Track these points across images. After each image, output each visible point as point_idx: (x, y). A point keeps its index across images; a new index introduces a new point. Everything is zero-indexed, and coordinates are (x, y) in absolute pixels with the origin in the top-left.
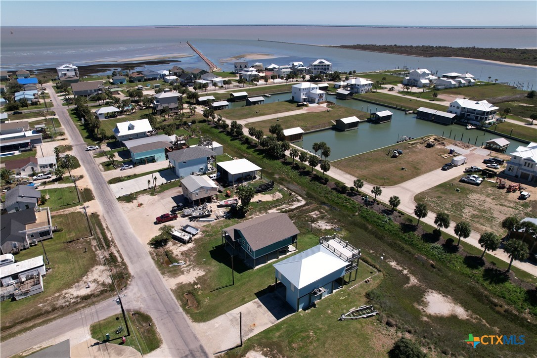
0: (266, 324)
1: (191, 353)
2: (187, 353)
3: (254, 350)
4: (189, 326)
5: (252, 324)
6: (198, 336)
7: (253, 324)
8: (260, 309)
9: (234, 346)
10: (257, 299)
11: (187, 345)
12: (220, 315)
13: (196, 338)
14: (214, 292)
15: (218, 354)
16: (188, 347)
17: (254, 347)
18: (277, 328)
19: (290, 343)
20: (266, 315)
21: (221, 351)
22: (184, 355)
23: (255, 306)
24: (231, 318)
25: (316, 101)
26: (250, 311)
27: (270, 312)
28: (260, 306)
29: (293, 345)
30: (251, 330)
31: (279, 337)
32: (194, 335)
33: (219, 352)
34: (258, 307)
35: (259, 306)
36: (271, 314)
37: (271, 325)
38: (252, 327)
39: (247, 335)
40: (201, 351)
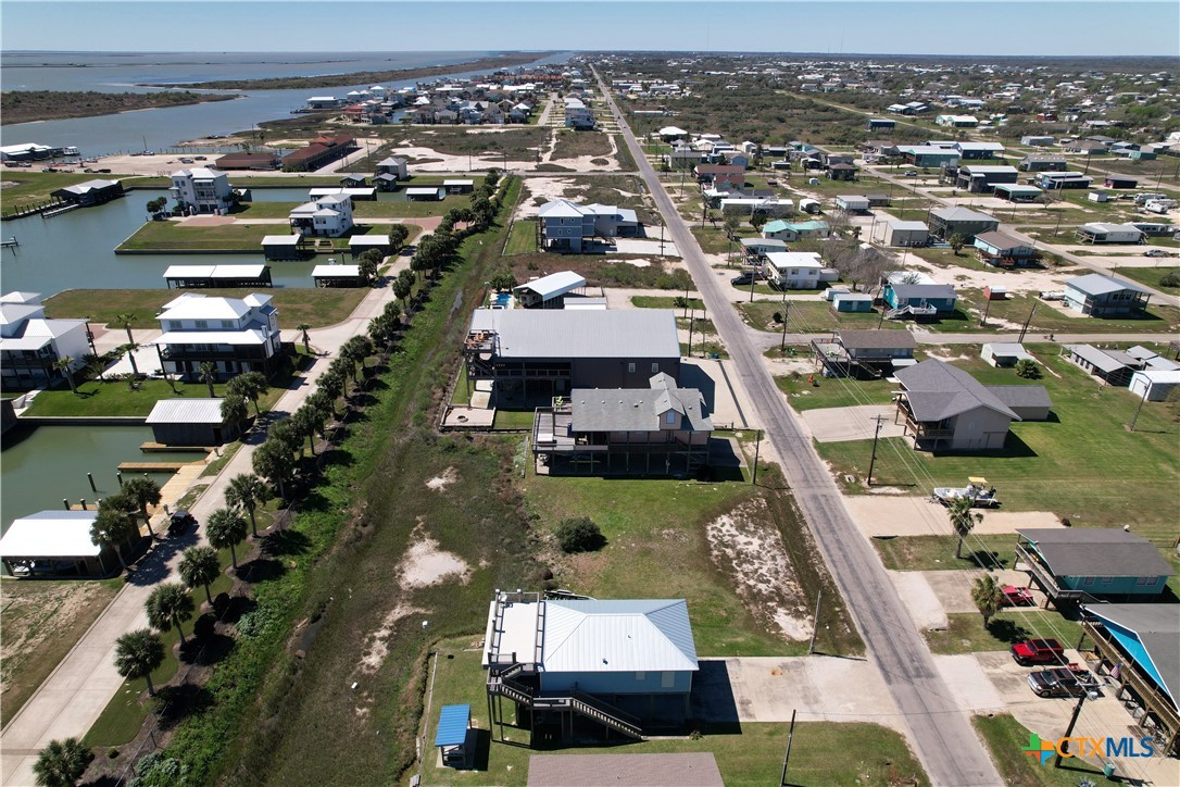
0: (750, 665)
1: (908, 677)
2: (916, 682)
3: (792, 639)
4: (912, 730)
6: (893, 703)
7: (776, 676)
8: (747, 696)
9: (827, 658)
10: (741, 720)
11: (917, 695)
12: (838, 724)
13: (898, 701)
15: (858, 657)
16: (915, 690)
17: (790, 643)
18: (734, 650)
19: (727, 620)
20: (740, 680)
21: (851, 660)
22: (923, 679)
23: (752, 708)
24: (815, 707)
26: (770, 701)
27: (731, 681)
28: (742, 703)
30: (784, 667)
31: (738, 635)
32: (901, 707)
33: (856, 659)
34: (749, 702)
35: (745, 703)
36: (730, 676)
37: (743, 659)
38: (780, 671)
39: (796, 662)
40: (891, 674)
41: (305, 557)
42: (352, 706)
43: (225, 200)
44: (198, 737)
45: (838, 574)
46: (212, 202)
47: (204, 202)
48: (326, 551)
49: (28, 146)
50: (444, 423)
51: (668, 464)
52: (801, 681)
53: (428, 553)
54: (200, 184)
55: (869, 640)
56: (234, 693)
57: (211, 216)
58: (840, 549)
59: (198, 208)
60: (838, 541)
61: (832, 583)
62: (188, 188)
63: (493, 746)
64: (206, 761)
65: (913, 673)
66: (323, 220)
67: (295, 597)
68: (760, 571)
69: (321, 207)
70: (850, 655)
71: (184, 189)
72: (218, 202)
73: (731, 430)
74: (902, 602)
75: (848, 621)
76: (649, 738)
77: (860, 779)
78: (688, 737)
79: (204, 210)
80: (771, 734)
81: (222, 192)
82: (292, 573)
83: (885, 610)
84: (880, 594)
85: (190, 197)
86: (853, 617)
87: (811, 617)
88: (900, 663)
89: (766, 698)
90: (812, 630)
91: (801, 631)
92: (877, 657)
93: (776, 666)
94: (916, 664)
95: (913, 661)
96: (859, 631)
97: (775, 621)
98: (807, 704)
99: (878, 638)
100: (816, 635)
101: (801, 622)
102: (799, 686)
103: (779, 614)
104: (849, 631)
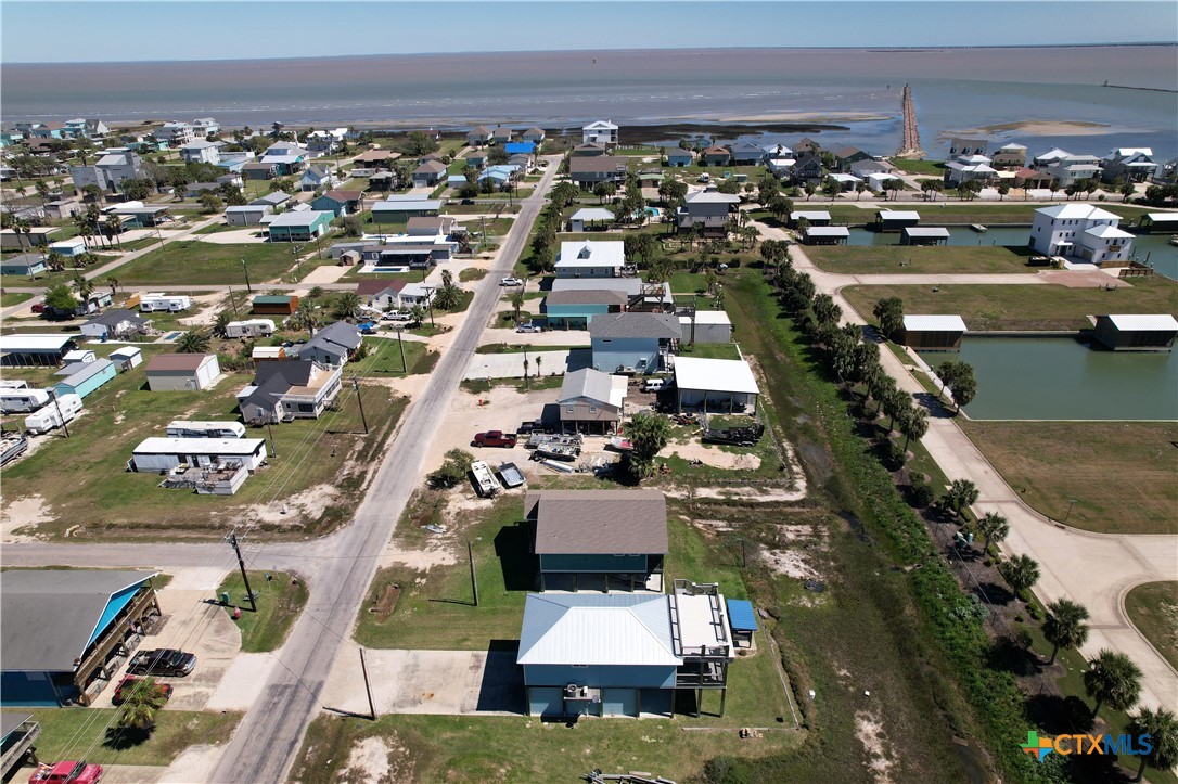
0: (452, 705)
1: (297, 687)
2: (294, 682)
3: (385, 740)
4: (340, 641)
5: (428, 692)
6: (335, 665)
7: (430, 692)
8: (472, 673)
10: (487, 652)
11: (306, 669)
12: (402, 648)
13: (329, 666)
14: (433, 604)
15: (329, 712)
16: (304, 673)
17: (391, 733)
18: (460, 723)
19: (451, 764)
20: (471, 688)
21: (339, 709)
22: (284, 684)
23: (470, 663)
24: (411, 662)
25: (1097, 257)
26: (451, 668)
27: (479, 689)
28: (479, 667)
29: (450, 771)
30: (416, 702)
31: (446, 742)
32: (332, 659)
33: (333, 710)
34: (471, 668)
35: (476, 668)
36: (478, 694)
37: (456, 712)
38: (423, 698)
39: (401, 707)
40: (312, 691)
52: (409, 686)
55: (299, 732)
70: (335, 715)
75: (301, 760)
86: (291, 765)
87: (342, 772)
88: (290, 702)
89: (452, 671)
90: (354, 753)
91: (366, 751)
92: (308, 711)
93: (424, 704)
94: (275, 700)
95: (275, 704)
96: (299, 746)
97: (389, 767)
98: (416, 665)
99: (286, 734)
100: (353, 745)
101: (358, 765)
102: (414, 681)
103: (378, 778)
104: (310, 749)
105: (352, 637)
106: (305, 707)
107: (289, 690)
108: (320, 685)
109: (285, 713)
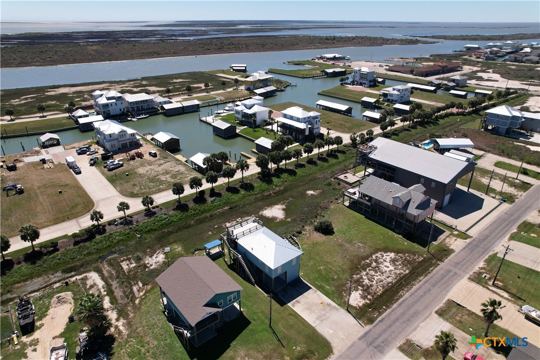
0: (318, 295)
1: (371, 344)
2: (371, 348)
4: (340, 356)
5: (322, 305)
6: (349, 344)
8: (301, 301)
9: (350, 315)
10: (288, 304)
11: (363, 351)
12: (316, 331)
13: (352, 346)
15: (363, 324)
16: (365, 349)
17: (345, 301)
19: (333, 280)
20: (307, 296)
22: (375, 350)
23: (298, 305)
24: (319, 322)
26: (306, 308)
27: (304, 294)
30: (329, 305)
31: (330, 286)
32: (349, 348)
34: (300, 303)
35: (298, 302)
36: (306, 293)
37: (319, 292)
38: (325, 305)
39: (335, 307)
40: (365, 338)
41: (248, 193)
42: (210, 230)
43: (370, 82)
44: (177, 216)
45: (407, 299)
46: (364, 82)
47: (361, 81)
48: (256, 194)
49: (334, 55)
50: (338, 176)
51: (394, 223)
52: (327, 312)
53: (279, 209)
54: (363, 74)
55: (377, 324)
56: (193, 212)
57: (361, 87)
58: (425, 293)
59: (359, 83)
60: (429, 290)
61: (398, 299)
62: (358, 75)
63: (221, 259)
64: (172, 221)
65: (375, 344)
66: (392, 95)
67: (232, 201)
68: (375, 277)
69: (394, 89)
70: (361, 322)
71: (356, 75)
72: (366, 82)
73: (454, 229)
74: (418, 326)
75: (380, 314)
76: (257, 287)
77: (296, 348)
78: (266, 295)
79: (361, 84)
80: (290, 314)
81: (370, 78)
82: (239, 195)
83: (404, 322)
84: (412, 316)
85: (357, 79)
86: (385, 314)
87: (368, 302)
88: (376, 339)
89: (307, 306)
90: (361, 305)
91: (356, 302)
92: (370, 330)
93: (326, 302)
94: (382, 344)
95: (383, 343)
96: (379, 319)
97: (352, 293)
98: (317, 318)
99: (382, 326)
100: (360, 307)
101: (361, 300)
102: (323, 313)
103: (357, 292)
104: (375, 316)
105: (333, 354)
106: (371, 333)
107: (375, 345)
108: (360, 339)
109: (380, 335)
